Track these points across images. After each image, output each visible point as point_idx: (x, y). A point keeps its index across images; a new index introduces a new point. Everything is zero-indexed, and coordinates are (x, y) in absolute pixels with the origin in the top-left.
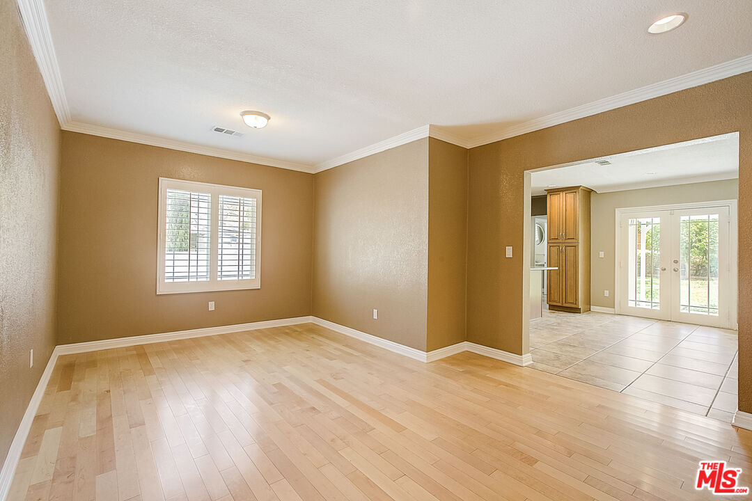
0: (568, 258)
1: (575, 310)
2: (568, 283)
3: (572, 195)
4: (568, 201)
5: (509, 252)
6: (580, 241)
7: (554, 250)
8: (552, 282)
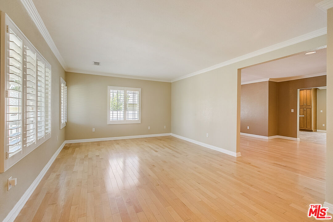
0: (307, 112)
1: (311, 131)
2: (308, 121)
3: (309, 91)
4: (307, 92)
5: (292, 111)
6: (312, 107)
7: (302, 110)
8: (301, 121)
